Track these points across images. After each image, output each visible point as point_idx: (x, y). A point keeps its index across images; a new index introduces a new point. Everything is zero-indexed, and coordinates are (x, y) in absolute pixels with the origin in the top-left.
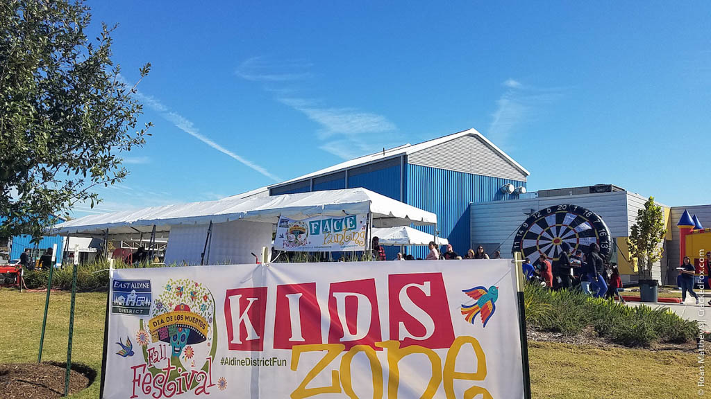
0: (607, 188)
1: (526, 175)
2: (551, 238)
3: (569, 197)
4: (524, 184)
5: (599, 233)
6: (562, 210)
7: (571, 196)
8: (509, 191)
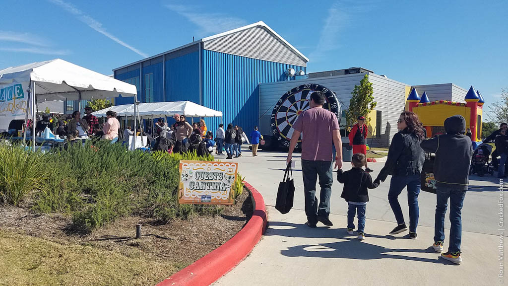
0: (357, 70)
1: (306, 61)
2: (296, 111)
3: (329, 77)
4: (304, 69)
5: (331, 106)
6: (307, 88)
7: (331, 77)
8: (290, 74)
